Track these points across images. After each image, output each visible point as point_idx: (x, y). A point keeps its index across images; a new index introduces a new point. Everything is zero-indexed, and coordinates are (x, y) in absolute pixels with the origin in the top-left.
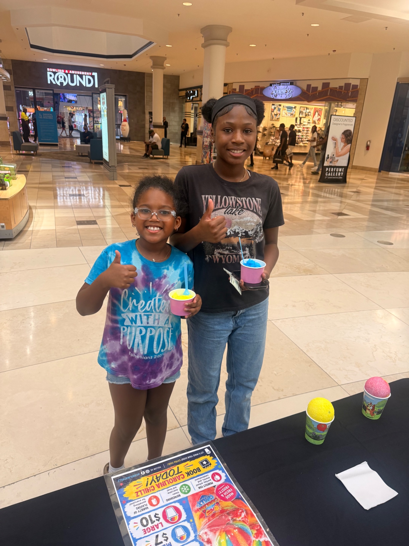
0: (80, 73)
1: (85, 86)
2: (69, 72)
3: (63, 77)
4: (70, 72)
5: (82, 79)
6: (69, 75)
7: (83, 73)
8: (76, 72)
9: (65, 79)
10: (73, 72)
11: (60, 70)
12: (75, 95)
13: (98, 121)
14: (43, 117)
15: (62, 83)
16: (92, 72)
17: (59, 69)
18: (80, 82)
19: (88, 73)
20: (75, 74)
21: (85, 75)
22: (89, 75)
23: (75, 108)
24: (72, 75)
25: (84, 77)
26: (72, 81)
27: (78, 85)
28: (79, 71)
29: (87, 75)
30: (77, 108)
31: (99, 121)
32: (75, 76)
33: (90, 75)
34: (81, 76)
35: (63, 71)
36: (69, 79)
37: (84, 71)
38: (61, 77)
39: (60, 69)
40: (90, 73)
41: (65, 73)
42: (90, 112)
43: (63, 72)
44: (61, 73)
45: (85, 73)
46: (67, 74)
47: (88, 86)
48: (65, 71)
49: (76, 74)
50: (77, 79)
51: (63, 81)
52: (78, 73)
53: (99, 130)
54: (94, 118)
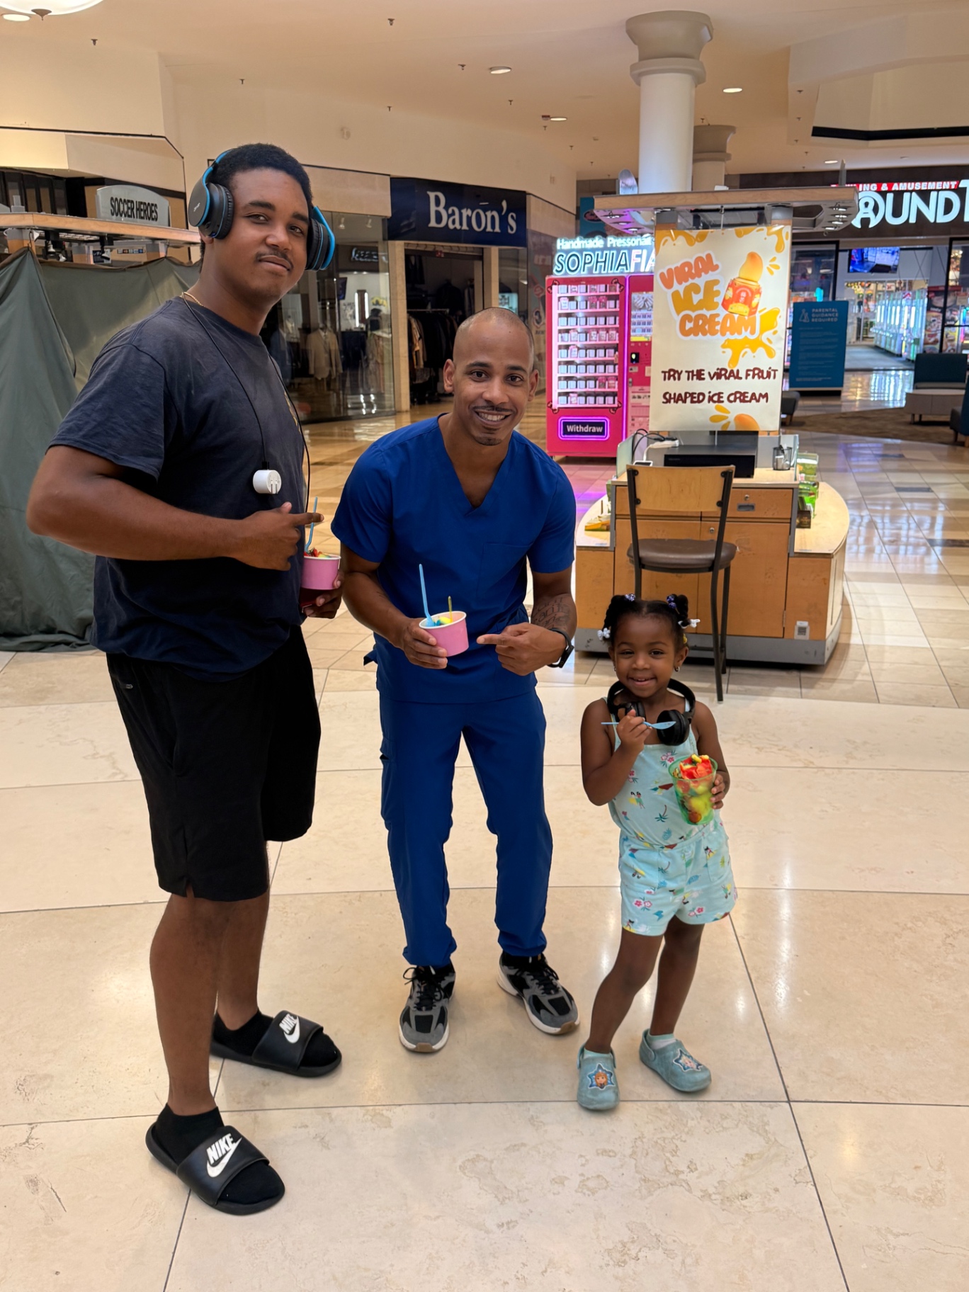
0: (923, 186)
1: (932, 220)
2: (890, 186)
3: (871, 205)
4: (895, 187)
5: (927, 202)
6: (890, 197)
7: (931, 185)
8: (911, 186)
9: (876, 210)
10: (903, 186)
11: (866, 186)
12: (892, 249)
13: (953, 319)
14: (810, 317)
15: (865, 221)
16: (959, 181)
17: (863, 183)
18: (919, 213)
19: (946, 185)
20: (907, 191)
21: (938, 191)
22: (950, 189)
23: (873, 286)
24: (899, 196)
25: (933, 195)
26: (897, 212)
27: (913, 220)
28: (921, 181)
29: (942, 190)
30: (880, 287)
31: (957, 318)
32: (906, 196)
33: (953, 187)
34: (925, 195)
35: (874, 187)
36: (887, 208)
37: (936, 180)
38: (867, 204)
39: (866, 183)
40: (953, 184)
41: (879, 191)
42: (931, 295)
43: (876, 189)
44: (867, 193)
45: (939, 185)
46: (883, 194)
47: (943, 219)
48: (879, 187)
49: (911, 192)
50: (912, 205)
51: (871, 215)
52: (918, 186)
53: (953, 345)
54: (944, 310)
